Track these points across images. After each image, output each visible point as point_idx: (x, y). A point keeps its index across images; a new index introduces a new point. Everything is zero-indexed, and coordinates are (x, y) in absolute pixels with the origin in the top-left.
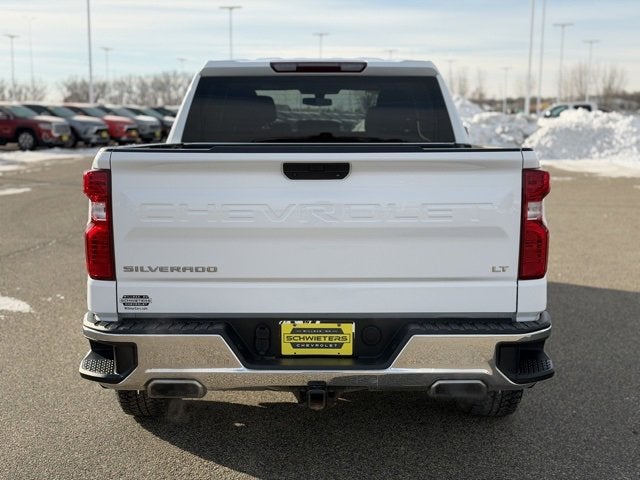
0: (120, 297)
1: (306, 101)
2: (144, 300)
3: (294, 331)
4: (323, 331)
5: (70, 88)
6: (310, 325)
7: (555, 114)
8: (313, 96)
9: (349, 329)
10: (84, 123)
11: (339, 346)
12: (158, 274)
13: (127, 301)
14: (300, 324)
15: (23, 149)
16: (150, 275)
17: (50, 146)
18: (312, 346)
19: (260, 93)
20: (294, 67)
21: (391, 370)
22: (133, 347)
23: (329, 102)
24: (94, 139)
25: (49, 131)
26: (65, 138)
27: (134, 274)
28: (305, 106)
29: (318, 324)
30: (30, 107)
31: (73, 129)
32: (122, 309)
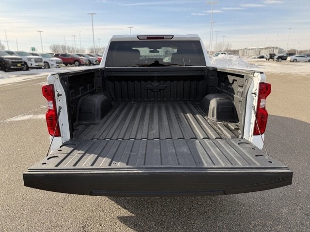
1: (150, 51)
5: (91, 50)
7: (217, 55)
8: (153, 50)
10: (92, 59)
15: (76, 66)
17: (83, 65)
19: (133, 48)
20: (146, 38)
23: (158, 52)
24: (95, 63)
25: (83, 61)
26: (87, 63)
28: (150, 54)
30: (78, 55)
31: (89, 60)
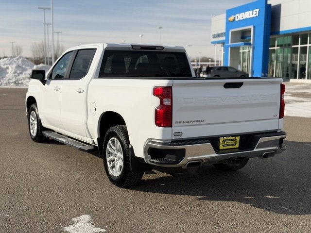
0: (173, 133)
2: (180, 133)
3: (224, 141)
4: (231, 140)
6: (228, 138)
9: (238, 138)
11: (235, 144)
12: (186, 124)
13: (175, 134)
14: (225, 138)
16: (184, 124)
18: (228, 145)
21: (255, 150)
22: (184, 150)
27: (179, 124)
29: (230, 138)
32: (174, 138)
